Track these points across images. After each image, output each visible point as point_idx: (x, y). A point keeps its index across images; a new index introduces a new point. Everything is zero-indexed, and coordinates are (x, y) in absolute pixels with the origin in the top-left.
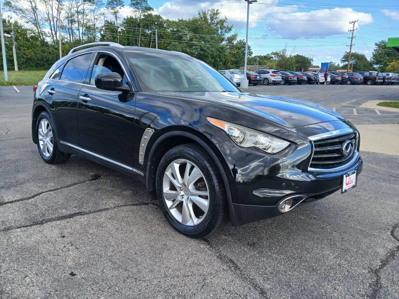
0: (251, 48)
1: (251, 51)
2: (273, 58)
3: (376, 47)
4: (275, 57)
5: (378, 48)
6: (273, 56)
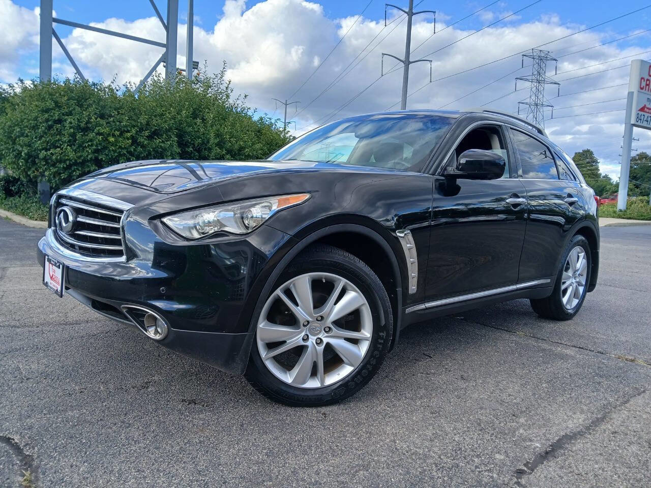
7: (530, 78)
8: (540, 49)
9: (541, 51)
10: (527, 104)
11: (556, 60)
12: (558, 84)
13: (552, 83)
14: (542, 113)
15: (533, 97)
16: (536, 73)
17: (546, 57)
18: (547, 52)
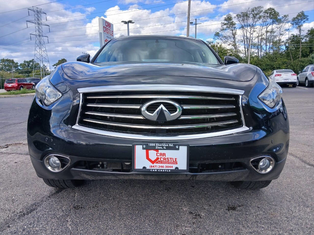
7: (34, 21)
8: (37, 7)
9: (37, 8)
10: (34, 35)
11: (46, 14)
12: (49, 26)
13: (46, 25)
14: (43, 40)
15: (37, 32)
16: (36, 19)
17: (41, 12)
18: (40, 9)
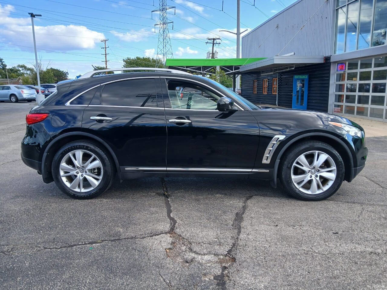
0: (3, 61)
1: (4, 63)
2: (20, 71)
3: (124, 62)
4: (23, 70)
5: (125, 64)
6: (21, 69)
